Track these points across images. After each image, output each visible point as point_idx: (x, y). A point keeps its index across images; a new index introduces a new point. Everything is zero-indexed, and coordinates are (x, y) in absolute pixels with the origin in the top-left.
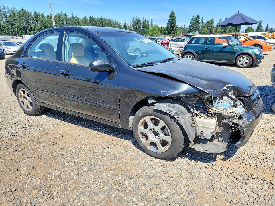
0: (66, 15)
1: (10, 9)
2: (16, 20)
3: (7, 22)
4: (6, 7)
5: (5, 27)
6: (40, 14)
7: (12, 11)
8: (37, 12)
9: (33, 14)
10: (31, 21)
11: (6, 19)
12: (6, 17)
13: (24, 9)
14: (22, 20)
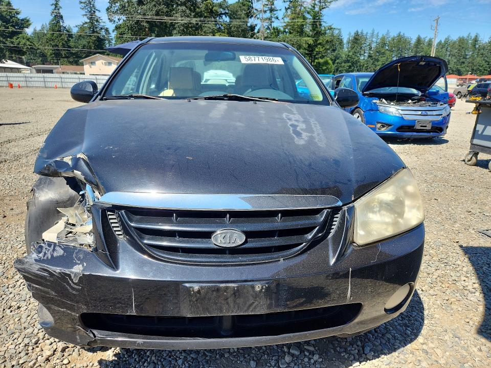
0: (476, 40)
1: (380, 36)
2: (384, 53)
3: (370, 56)
4: (376, 33)
5: (363, 65)
6: (426, 41)
7: (383, 39)
8: (422, 36)
9: (413, 41)
10: (405, 53)
11: (370, 53)
12: (370, 49)
13: (402, 34)
14: (392, 53)
